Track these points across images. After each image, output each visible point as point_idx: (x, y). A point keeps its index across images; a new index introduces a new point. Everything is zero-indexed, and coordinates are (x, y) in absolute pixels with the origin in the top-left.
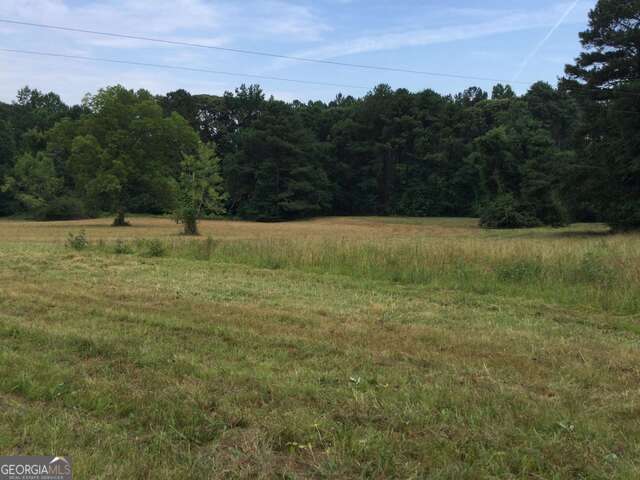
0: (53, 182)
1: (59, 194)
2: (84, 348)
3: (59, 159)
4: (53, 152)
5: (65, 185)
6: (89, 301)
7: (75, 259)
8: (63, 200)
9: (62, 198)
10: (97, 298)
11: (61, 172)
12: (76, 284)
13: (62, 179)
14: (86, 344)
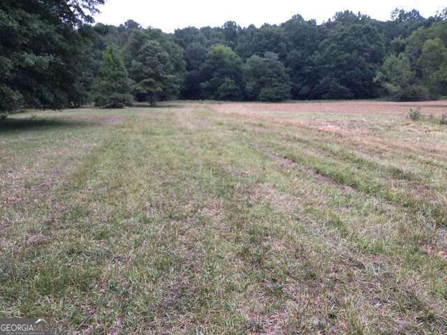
0: (408, 74)
1: (411, 83)
2: (397, 173)
3: (414, 57)
4: (410, 53)
5: (417, 76)
6: (410, 150)
7: (410, 126)
8: (414, 87)
9: (413, 86)
10: (416, 150)
11: (414, 67)
12: (405, 141)
13: (415, 72)
14: (398, 171)
